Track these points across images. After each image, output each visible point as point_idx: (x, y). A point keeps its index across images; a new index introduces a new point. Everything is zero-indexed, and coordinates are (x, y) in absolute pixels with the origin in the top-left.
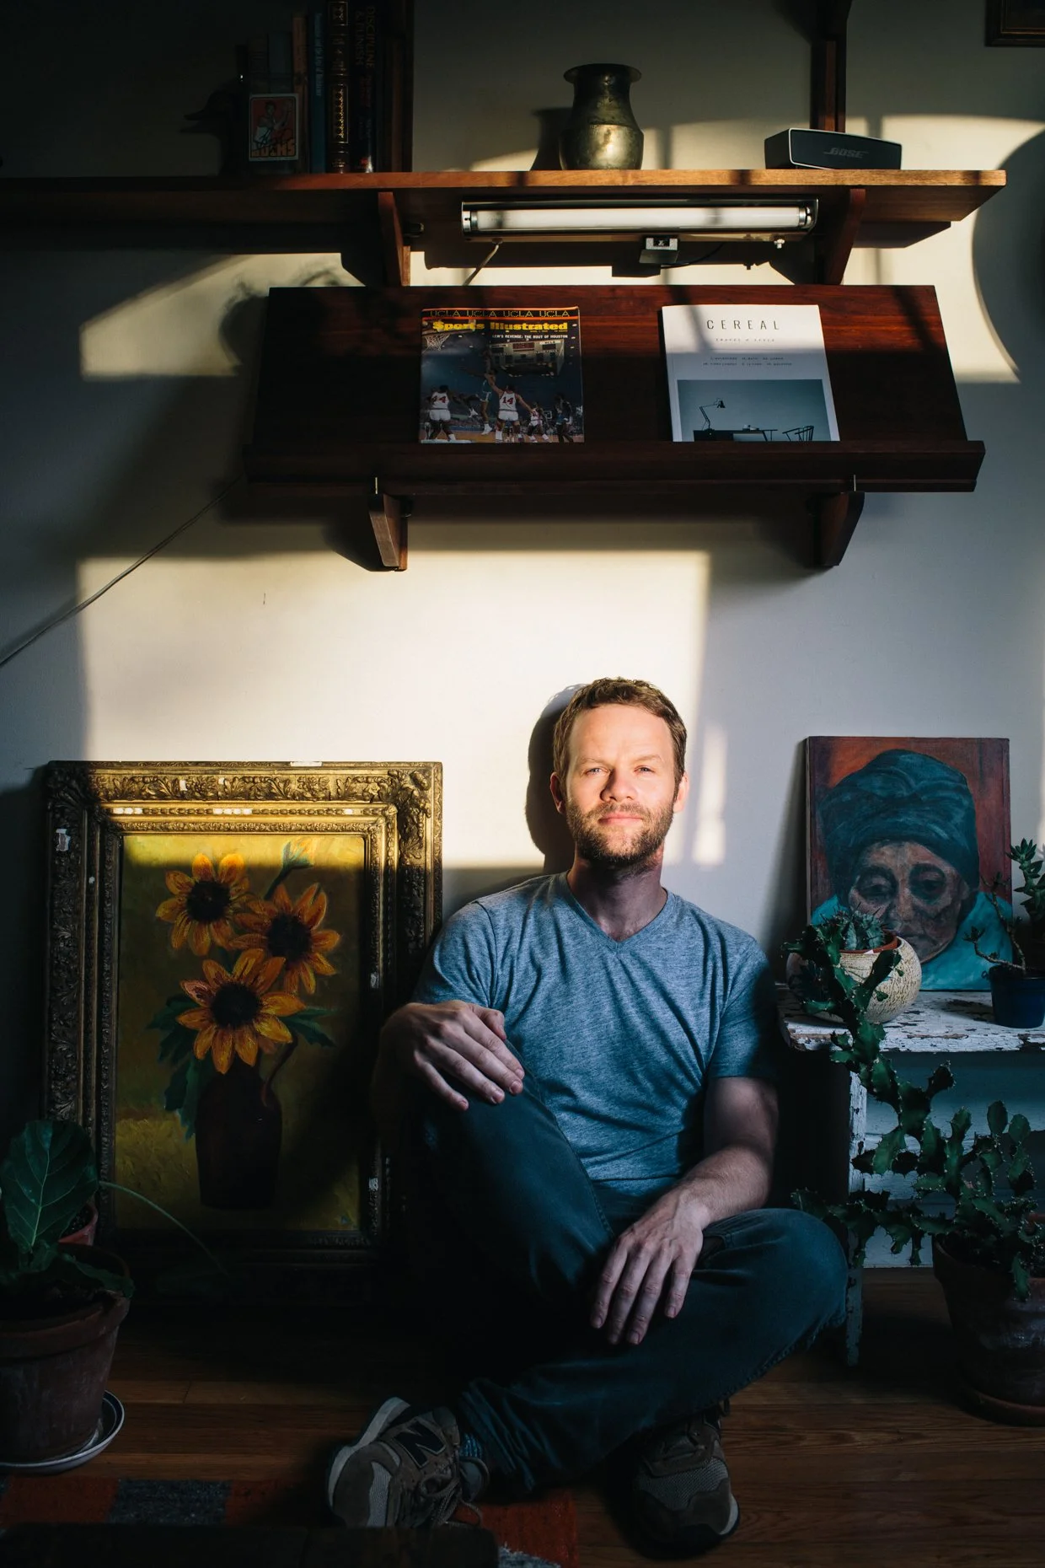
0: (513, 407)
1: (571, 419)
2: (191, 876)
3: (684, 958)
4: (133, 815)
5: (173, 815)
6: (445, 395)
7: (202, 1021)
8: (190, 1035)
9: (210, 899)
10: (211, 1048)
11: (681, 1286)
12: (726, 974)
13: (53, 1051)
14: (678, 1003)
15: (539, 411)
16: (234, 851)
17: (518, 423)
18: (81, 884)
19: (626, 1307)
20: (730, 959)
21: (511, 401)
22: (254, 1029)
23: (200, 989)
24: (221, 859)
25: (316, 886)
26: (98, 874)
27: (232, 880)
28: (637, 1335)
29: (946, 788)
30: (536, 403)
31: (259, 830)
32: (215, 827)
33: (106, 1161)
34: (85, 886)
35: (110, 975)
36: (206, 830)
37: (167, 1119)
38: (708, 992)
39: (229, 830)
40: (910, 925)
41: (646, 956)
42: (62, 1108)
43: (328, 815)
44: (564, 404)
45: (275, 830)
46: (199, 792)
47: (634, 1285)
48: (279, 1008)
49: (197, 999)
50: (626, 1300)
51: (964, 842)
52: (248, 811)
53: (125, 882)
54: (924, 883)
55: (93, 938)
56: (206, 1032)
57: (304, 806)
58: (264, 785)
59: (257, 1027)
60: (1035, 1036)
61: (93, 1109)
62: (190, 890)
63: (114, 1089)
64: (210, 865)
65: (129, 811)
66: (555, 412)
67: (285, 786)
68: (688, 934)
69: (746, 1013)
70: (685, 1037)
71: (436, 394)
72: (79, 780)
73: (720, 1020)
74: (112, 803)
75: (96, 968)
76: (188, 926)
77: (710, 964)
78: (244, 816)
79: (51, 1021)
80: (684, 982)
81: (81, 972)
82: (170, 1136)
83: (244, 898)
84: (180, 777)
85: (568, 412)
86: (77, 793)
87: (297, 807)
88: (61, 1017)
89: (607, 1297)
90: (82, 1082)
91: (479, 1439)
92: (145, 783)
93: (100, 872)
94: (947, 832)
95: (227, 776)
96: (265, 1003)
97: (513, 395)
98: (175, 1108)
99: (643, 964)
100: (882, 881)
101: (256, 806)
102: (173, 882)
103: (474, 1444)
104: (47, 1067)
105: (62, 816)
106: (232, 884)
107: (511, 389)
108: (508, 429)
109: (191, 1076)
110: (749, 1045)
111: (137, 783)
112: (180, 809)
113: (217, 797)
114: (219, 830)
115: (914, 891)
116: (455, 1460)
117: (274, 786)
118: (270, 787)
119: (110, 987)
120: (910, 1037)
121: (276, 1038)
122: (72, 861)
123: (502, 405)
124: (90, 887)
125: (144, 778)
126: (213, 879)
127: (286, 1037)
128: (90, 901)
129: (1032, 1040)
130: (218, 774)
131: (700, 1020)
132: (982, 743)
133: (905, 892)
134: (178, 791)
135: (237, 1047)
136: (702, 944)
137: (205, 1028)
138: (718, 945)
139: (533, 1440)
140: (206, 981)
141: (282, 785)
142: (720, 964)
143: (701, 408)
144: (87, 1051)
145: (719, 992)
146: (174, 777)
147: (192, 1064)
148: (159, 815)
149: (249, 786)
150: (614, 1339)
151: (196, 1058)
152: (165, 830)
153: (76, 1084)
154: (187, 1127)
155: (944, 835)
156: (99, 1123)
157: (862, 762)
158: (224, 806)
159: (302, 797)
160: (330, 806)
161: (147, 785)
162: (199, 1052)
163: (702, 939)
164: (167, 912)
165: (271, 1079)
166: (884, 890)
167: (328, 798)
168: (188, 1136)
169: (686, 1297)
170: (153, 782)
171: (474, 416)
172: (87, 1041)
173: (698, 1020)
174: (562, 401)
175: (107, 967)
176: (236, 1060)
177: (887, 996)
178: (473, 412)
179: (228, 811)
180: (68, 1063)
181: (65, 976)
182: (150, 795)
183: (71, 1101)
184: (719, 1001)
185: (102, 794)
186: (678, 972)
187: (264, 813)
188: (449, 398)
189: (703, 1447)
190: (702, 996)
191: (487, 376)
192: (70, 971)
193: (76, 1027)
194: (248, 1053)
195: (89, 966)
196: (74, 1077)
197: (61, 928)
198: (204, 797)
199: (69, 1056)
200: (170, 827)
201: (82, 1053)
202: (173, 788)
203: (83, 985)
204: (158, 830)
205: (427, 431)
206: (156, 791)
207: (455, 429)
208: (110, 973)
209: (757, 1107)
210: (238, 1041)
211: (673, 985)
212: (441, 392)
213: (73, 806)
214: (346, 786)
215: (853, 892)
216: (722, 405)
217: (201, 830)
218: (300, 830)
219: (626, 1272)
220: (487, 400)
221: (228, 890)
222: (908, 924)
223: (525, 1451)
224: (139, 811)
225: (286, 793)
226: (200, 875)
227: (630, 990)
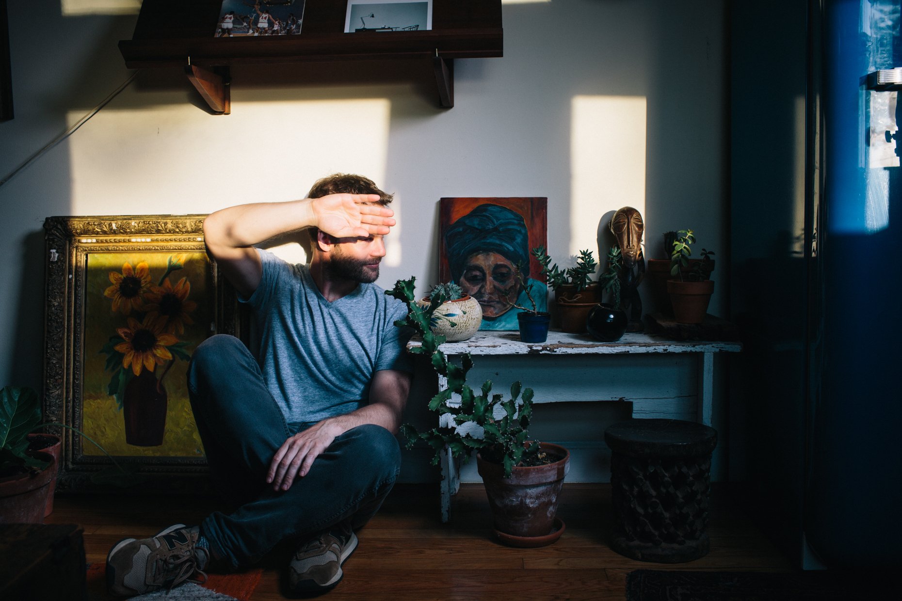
0: (266, 21)
1: (295, 26)
2: (122, 274)
3: (364, 312)
4: (92, 243)
5: (111, 242)
6: (232, 16)
7: (127, 348)
8: (121, 356)
9: (131, 286)
10: (131, 363)
11: (310, 461)
12: (385, 319)
13: (48, 363)
14: (359, 335)
15: (279, 23)
16: (143, 261)
17: (267, 29)
18: (65, 279)
19: (283, 472)
20: (387, 311)
21: (265, 18)
22: (153, 353)
23: (126, 332)
24: (137, 265)
25: (184, 278)
26: (74, 274)
27: (142, 276)
28: (286, 486)
29: (513, 224)
30: (278, 19)
31: (155, 250)
32: (132, 248)
33: (77, 421)
34: (67, 280)
35: (80, 325)
36: (128, 250)
37: (110, 399)
38: (376, 328)
39: (139, 250)
40: (492, 296)
41: (343, 310)
42: (53, 393)
43: (189, 241)
44: (293, 19)
45: (162, 250)
46: (123, 230)
47: (288, 462)
48: (166, 342)
49: (124, 337)
50: (283, 468)
51: (521, 252)
52: (149, 240)
53: (89, 278)
54: (499, 273)
55: (71, 306)
56: (129, 354)
57: (177, 237)
58: (154, 225)
59: (155, 352)
60: (536, 346)
61: (71, 394)
62: (121, 281)
63: (82, 384)
64: (131, 268)
65: (89, 241)
66: (287, 23)
67: (165, 226)
68: (368, 300)
69: (393, 337)
70: (363, 352)
71: (228, 16)
72: (61, 224)
73: (382, 341)
74: (79, 237)
75: (73, 322)
76: (120, 300)
77: (377, 314)
78: (147, 242)
79: (47, 348)
80: (363, 324)
81: (64, 323)
82: (111, 408)
83: (149, 285)
84: (112, 222)
85: (294, 22)
86: (61, 231)
87: (173, 237)
88: (53, 346)
89: (275, 467)
90: (65, 380)
91: (207, 539)
92: (95, 225)
93: (75, 272)
94: (513, 247)
95: (136, 221)
96: (158, 339)
97: (267, 15)
98: (113, 394)
99: (341, 315)
100: (478, 273)
101: (153, 237)
102: (112, 278)
103: (205, 541)
104: (45, 371)
105: (53, 243)
106: (143, 278)
107: (267, 12)
108: (261, 32)
109: (121, 377)
110: (394, 354)
111: (91, 225)
112: (115, 239)
113: (131, 233)
114: (134, 250)
115: (495, 278)
116: (192, 548)
117: (159, 226)
118: (158, 227)
119: (80, 331)
120: (469, 347)
121: (164, 358)
122: (59, 266)
123: (261, 20)
124: (69, 280)
125: (94, 223)
126: (133, 275)
127: (169, 357)
128: (70, 288)
129: (534, 348)
130: (131, 220)
131: (371, 343)
132: (532, 200)
133: (489, 278)
134: (112, 229)
135: (145, 362)
136: (375, 305)
137: (129, 352)
138: (383, 305)
139: (233, 538)
140: (128, 328)
141: (163, 225)
142: (382, 314)
143: (362, 18)
144: (68, 364)
145: (381, 328)
146: (109, 222)
147: (122, 371)
148: (105, 243)
149: (147, 226)
150: (277, 488)
151: (124, 368)
152: (108, 251)
153: (62, 380)
154: (120, 403)
155: (511, 248)
156: (74, 401)
157: (468, 211)
158: (137, 237)
159: (175, 232)
160: (190, 237)
161: (96, 226)
162: (126, 365)
163: (375, 302)
164: (110, 293)
165: (162, 379)
166: (479, 278)
167: (187, 232)
168: (120, 408)
169: (312, 467)
170: (99, 224)
171: (245, 26)
172: (68, 359)
173: (370, 343)
174: (292, 17)
175: (78, 321)
176: (144, 368)
177: (456, 325)
178: (245, 24)
179: (139, 240)
180: (56, 370)
181: (55, 324)
182: (98, 232)
183: (58, 389)
184: (381, 333)
185: (74, 231)
186: (361, 319)
187: (157, 240)
188: (234, 18)
189: (325, 546)
190: (372, 330)
191: (256, 6)
192: (57, 323)
193: (62, 351)
194: (150, 365)
195: (69, 321)
196: (60, 377)
197: (53, 301)
198: (125, 233)
199: (57, 366)
200: (110, 249)
201: (65, 365)
202: (109, 227)
203: (66, 330)
204: (104, 250)
205: (219, 34)
206: (101, 229)
207: (233, 32)
208: (80, 324)
209: (394, 385)
210: (145, 359)
211: (357, 325)
212: (230, 14)
213: (59, 237)
214: (196, 225)
215: (462, 279)
216: (373, 16)
217: (125, 250)
218: (175, 249)
219: (286, 455)
220: (253, 18)
221: (140, 281)
222: (491, 296)
223: (230, 544)
224: (94, 241)
225: (166, 229)
226: (126, 274)
227: (333, 328)
